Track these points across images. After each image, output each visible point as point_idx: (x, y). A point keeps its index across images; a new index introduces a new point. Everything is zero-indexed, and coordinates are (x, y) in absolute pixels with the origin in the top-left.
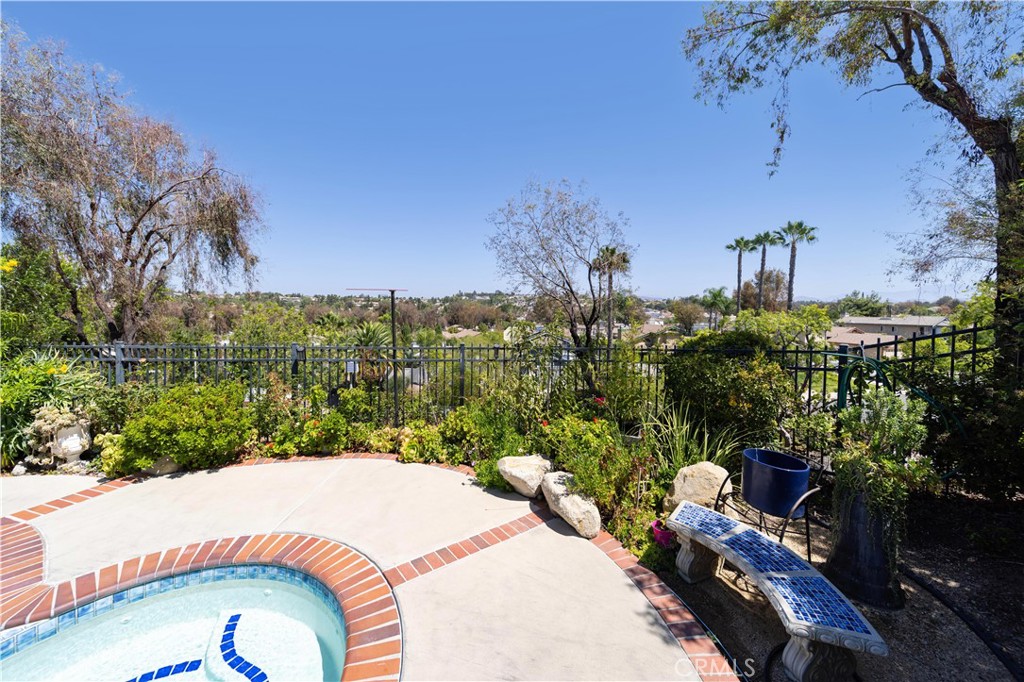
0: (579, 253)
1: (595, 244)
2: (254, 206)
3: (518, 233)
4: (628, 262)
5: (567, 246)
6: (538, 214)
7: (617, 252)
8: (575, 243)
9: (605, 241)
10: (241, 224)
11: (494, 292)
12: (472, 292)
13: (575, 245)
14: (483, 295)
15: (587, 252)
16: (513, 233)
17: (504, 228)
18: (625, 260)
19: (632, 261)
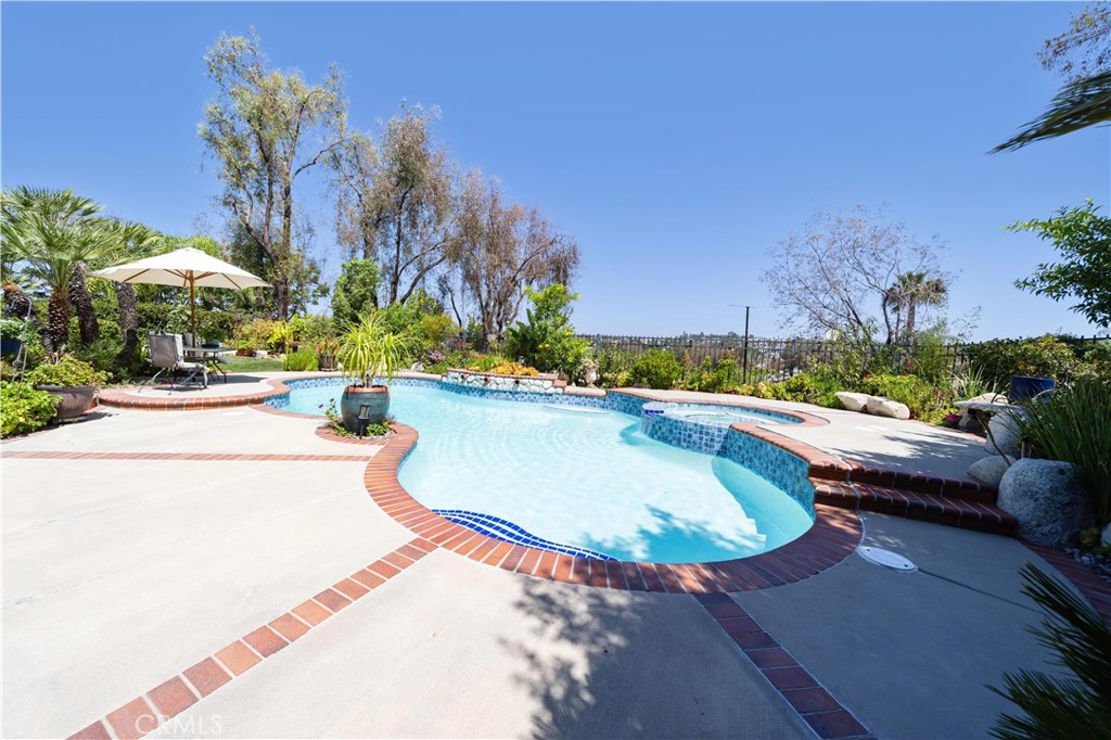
0: (873, 281)
1: (895, 270)
2: (580, 258)
3: (797, 265)
4: (944, 291)
5: (855, 274)
6: (822, 245)
7: (925, 279)
8: (868, 270)
9: (909, 266)
10: (569, 271)
11: (726, 334)
12: (699, 334)
13: (866, 274)
14: (712, 337)
15: (884, 280)
16: (792, 266)
17: (782, 261)
18: (938, 288)
19: (950, 289)
